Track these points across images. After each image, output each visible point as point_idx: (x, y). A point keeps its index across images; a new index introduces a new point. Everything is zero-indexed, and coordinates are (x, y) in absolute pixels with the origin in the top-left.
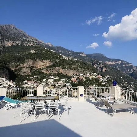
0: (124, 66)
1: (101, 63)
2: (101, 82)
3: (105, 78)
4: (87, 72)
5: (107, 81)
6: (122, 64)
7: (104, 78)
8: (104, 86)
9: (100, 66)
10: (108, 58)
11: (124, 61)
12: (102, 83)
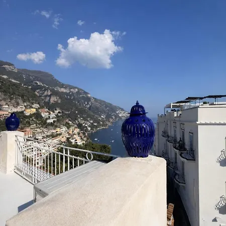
0: (81, 96)
1: (48, 88)
2: (47, 119)
3: (54, 112)
4: (20, 101)
5: (56, 118)
6: (78, 93)
7: (51, 113)
8: (52, 124)
9: (46, 93)
10: (59, 82)
11: (81, 90)
12: (48, 121)
